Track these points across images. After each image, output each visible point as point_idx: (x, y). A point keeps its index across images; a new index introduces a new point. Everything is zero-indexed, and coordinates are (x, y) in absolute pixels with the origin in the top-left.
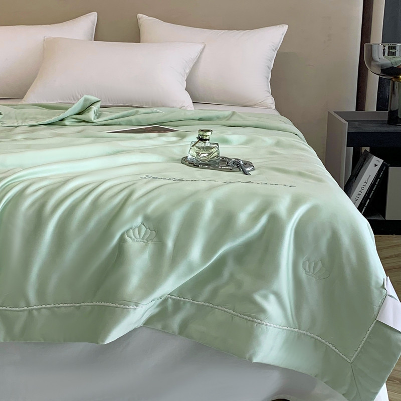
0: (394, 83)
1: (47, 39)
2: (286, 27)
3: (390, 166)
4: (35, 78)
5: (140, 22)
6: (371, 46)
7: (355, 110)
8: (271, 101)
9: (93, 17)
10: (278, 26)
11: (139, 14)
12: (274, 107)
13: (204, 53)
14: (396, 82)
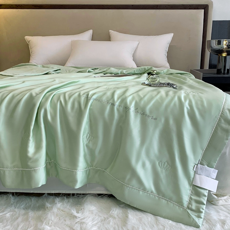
0: (219, 57)
1: (73, 41)
2: (172, 34)
4: (69, 57)
5: (110, 33)
7: (200, 69)
8: (168, 65)
9: (90, 32)
10: (169, 34)
11: (110, 30)
12: (170, 67)
13: (139, 46)
14: (221, 56)
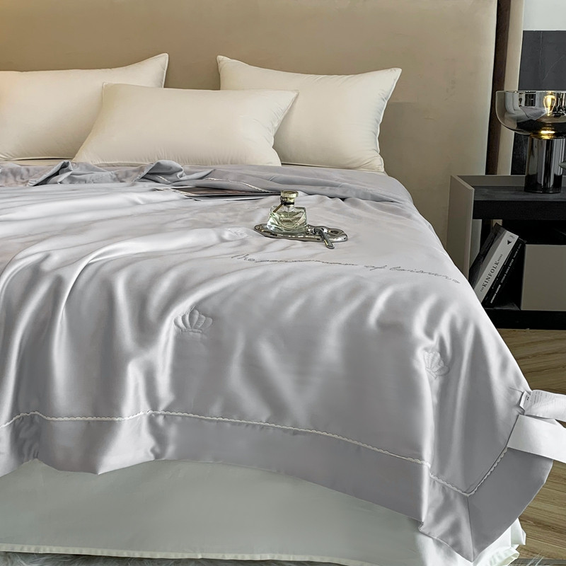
1: (106, 86)
3: (527, 243)
5: (220, 65)
6: (505, 93)
7: (484, 174)
8: (379, 162)
11: (219, 56)
14: (535, 139)
